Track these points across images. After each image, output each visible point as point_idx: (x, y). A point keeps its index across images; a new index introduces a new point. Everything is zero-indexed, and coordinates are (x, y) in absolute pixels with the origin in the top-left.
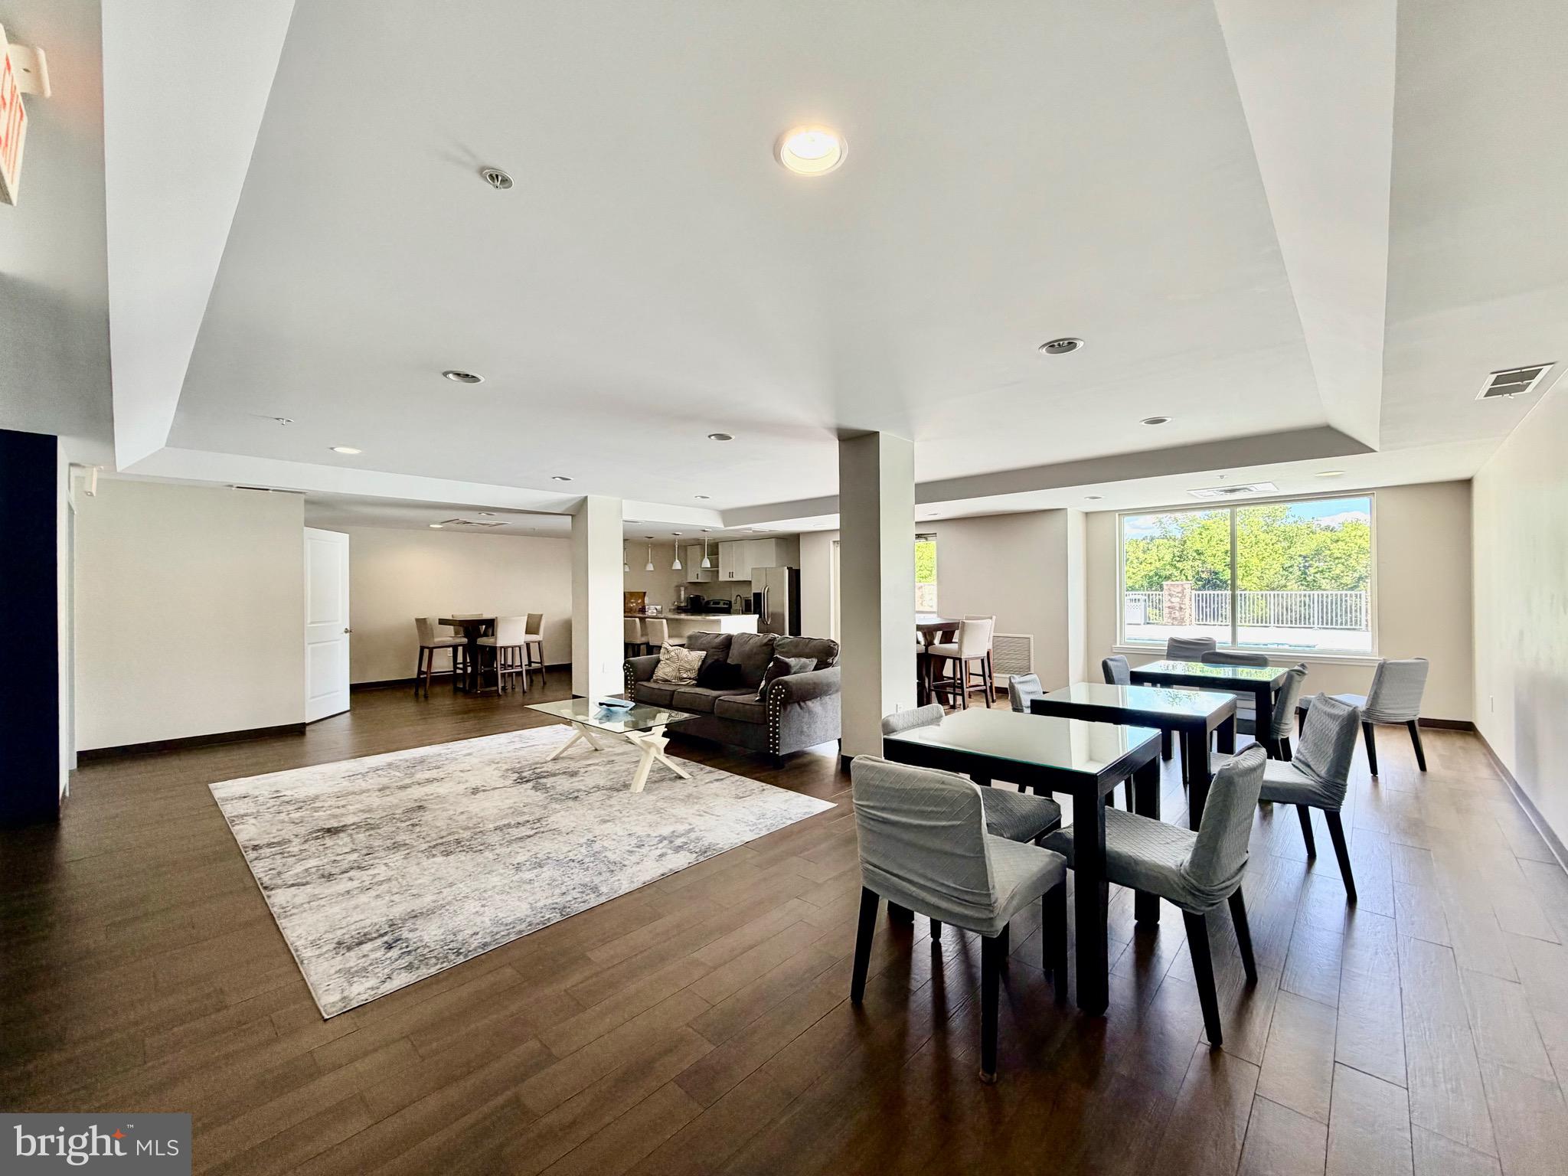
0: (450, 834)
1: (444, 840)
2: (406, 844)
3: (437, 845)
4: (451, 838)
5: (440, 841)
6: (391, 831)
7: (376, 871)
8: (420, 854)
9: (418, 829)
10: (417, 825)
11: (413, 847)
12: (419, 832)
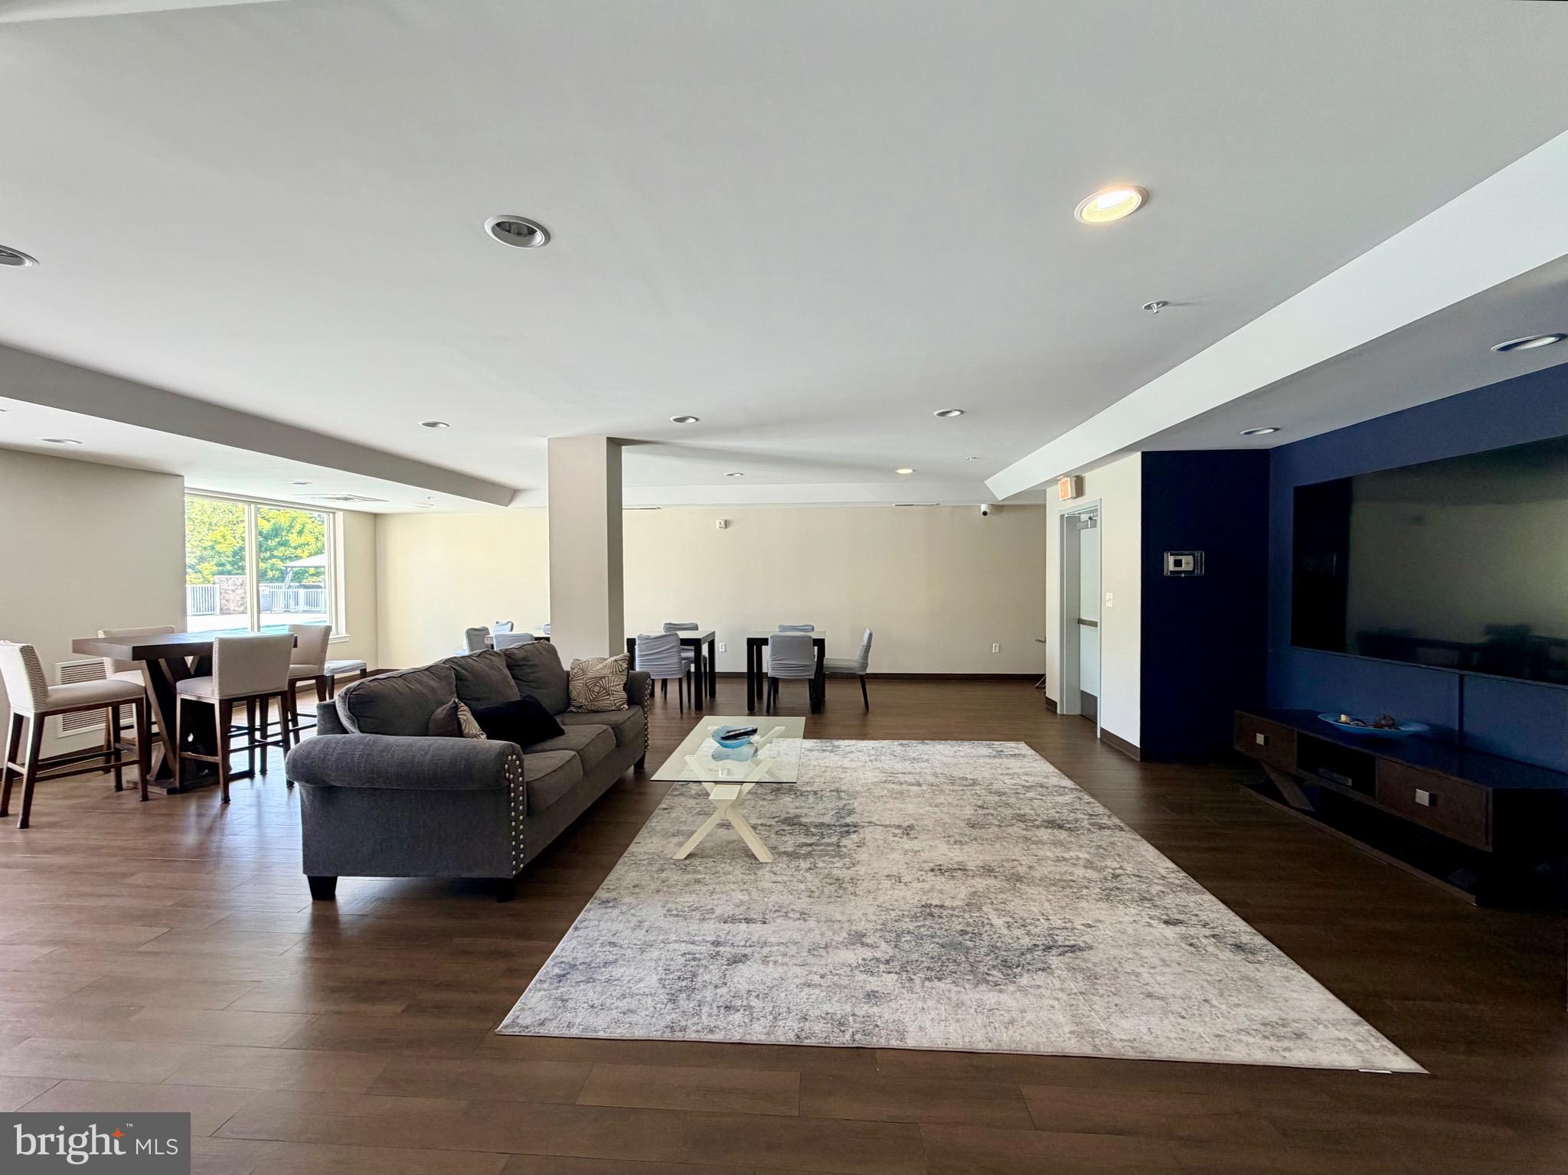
0: (956, 791)
1: (961, 788)
2: (990, 793)
3: (968, 786)
4: (956, 788)
5: (964, 788)
6: (1002, 808)
7: (1012, 781)
8: (981, 783)
9: (979, 803)
10: (979, 807)
11: (985, 789)
12: (979, 800)
